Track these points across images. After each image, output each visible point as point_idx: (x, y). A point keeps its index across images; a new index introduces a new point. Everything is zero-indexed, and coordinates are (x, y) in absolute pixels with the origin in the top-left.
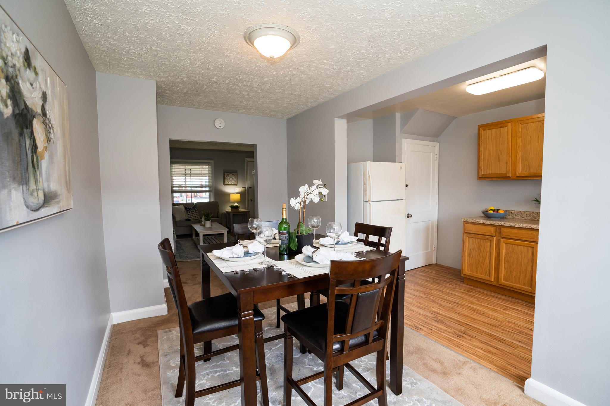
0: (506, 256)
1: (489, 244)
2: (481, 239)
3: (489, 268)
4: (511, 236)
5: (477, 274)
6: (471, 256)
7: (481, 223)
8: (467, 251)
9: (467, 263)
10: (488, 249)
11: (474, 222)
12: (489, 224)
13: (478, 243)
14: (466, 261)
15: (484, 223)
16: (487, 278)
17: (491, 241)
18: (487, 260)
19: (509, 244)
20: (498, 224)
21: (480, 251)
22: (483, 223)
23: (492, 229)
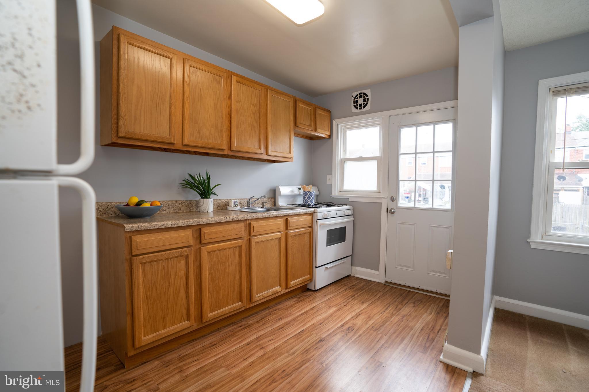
0: (210, 273)
1: (183, 262)
2: (168, 259)
3: (186, 305)
4: (215, 238)
5: (167, 330)
6: (150, 301)
7: (170, 226)
8: (142, 295)
9: (144, 319)
10: (183, 272)
11: (156, 228)
12: (185, 225)
13: (164, 268)
14: (142, 316)
15: (176, 226)
16: (186, 324)
17: (187, 257)
18: (183, 293)
19: (212, 251)
20: (198, 224)
21: (169, 283)
22: (173, 226)
23: (188, 234)
